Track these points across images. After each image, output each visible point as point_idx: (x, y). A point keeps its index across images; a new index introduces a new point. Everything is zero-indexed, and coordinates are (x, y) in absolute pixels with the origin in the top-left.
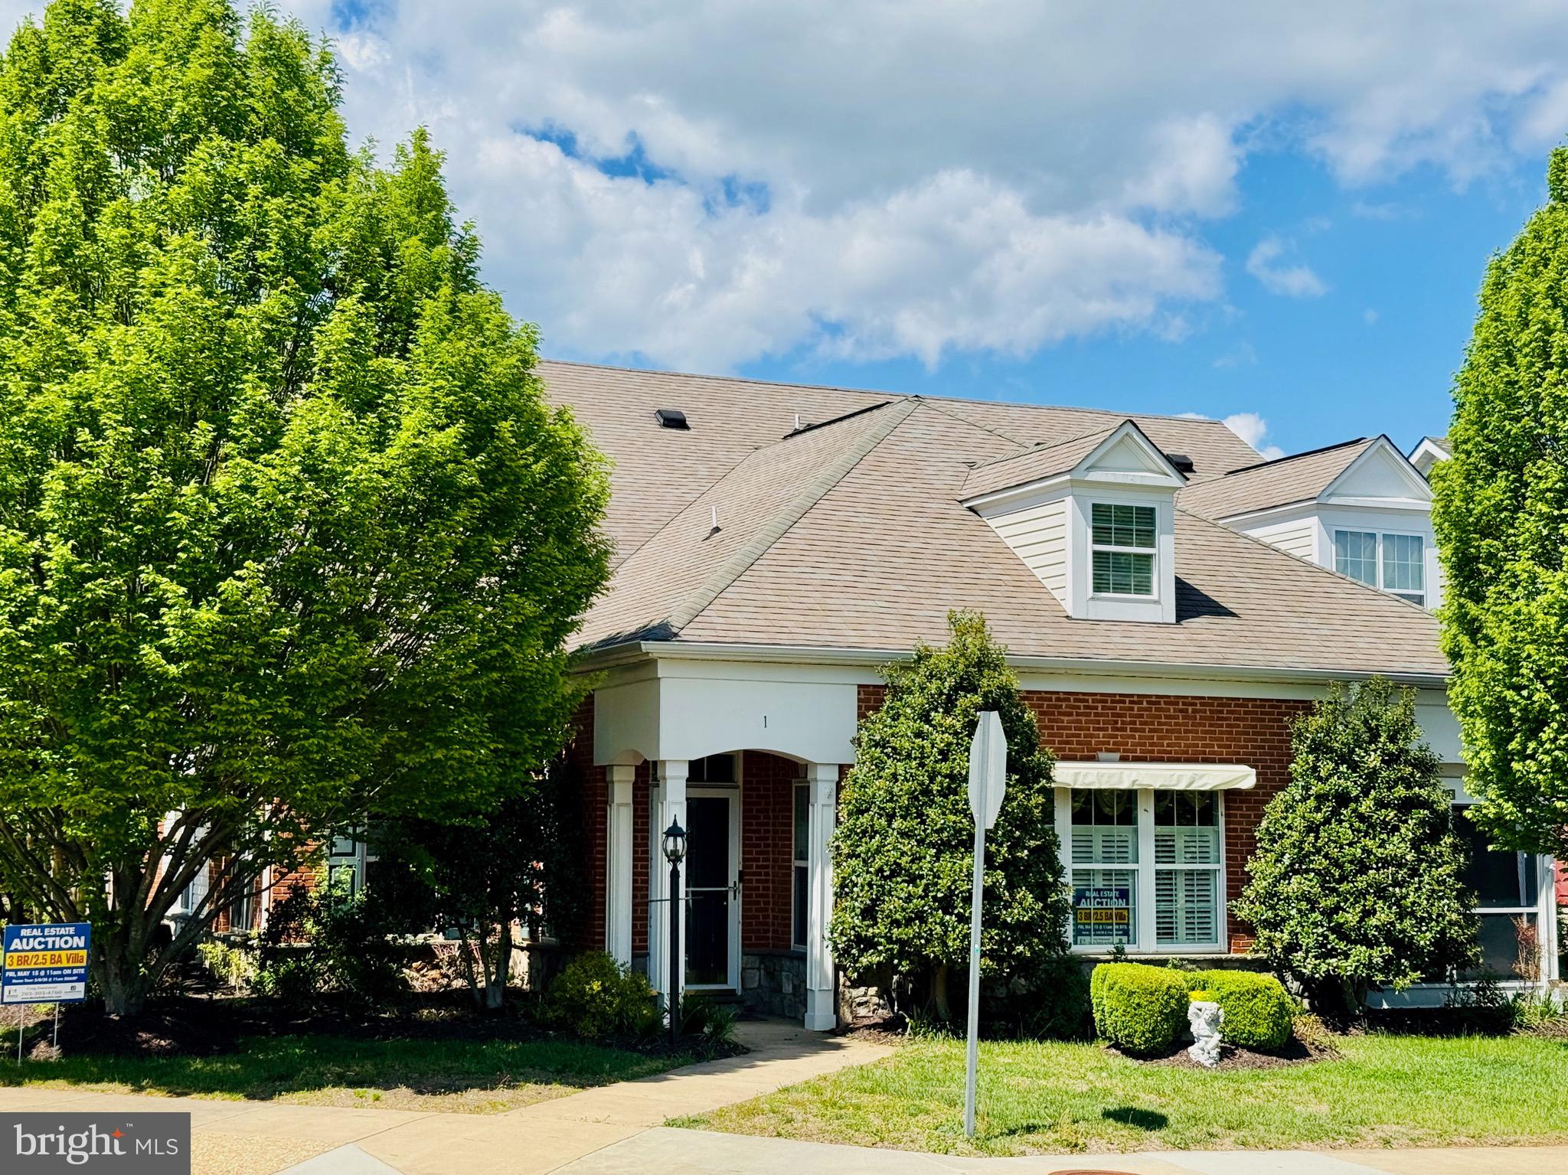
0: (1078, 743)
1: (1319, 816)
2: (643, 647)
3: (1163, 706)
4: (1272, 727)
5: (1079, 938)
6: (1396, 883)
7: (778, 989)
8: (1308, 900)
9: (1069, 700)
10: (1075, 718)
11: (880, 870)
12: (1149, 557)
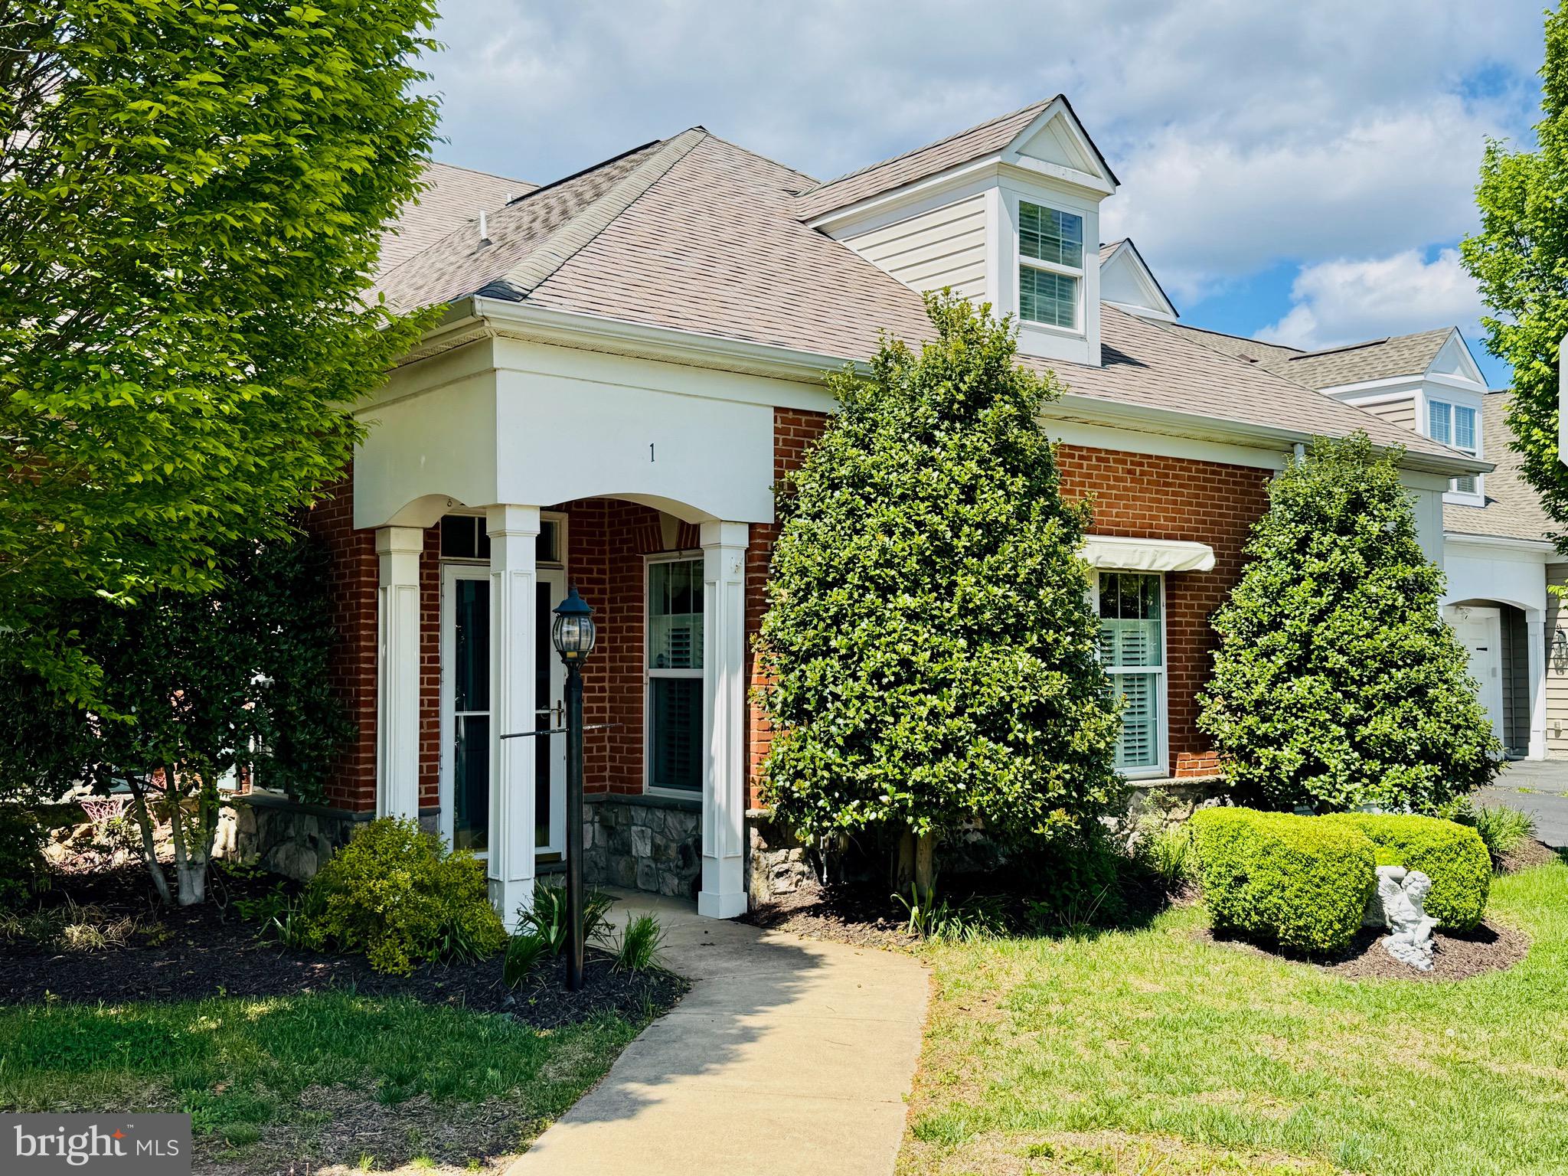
2: (478, 306)
3: (1111, 463)
7: (625, 849)
11: (877, 675)
12: (1071, 280)
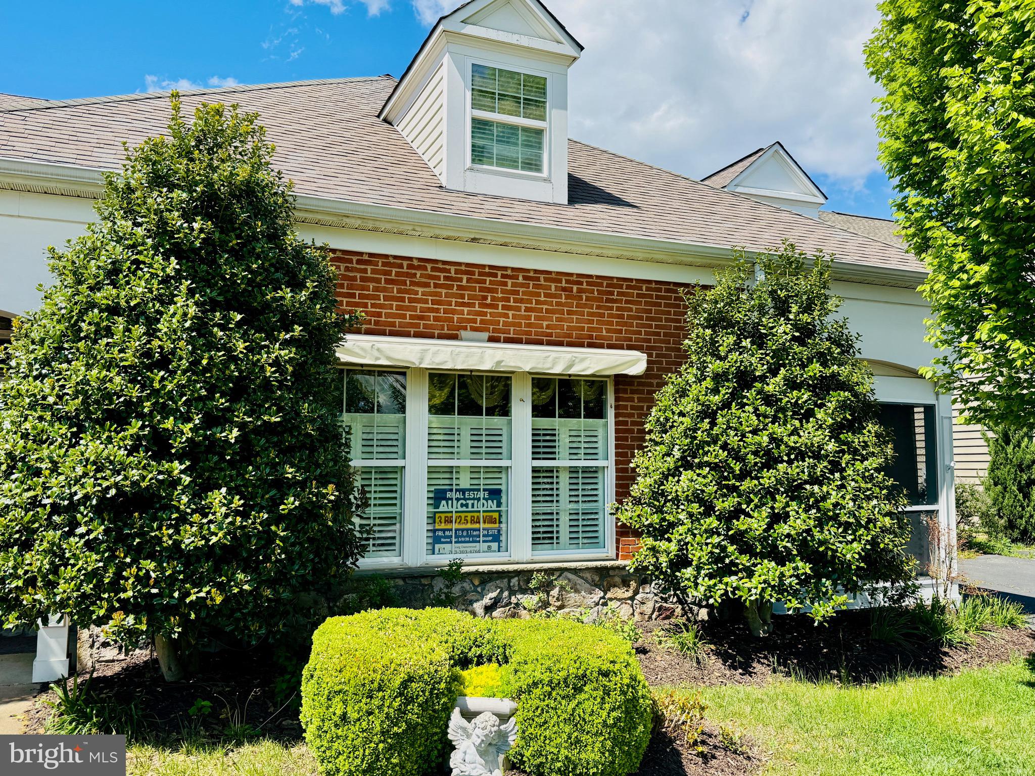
0: (436, 319)
1: (716, 399)
3: (542, 282)
4: (669, 313)
5: (437, 546)
6: (815, 480)
8: (701, 502)
9: (425, 268)
10: (432, 289)
12: (539, 132)
